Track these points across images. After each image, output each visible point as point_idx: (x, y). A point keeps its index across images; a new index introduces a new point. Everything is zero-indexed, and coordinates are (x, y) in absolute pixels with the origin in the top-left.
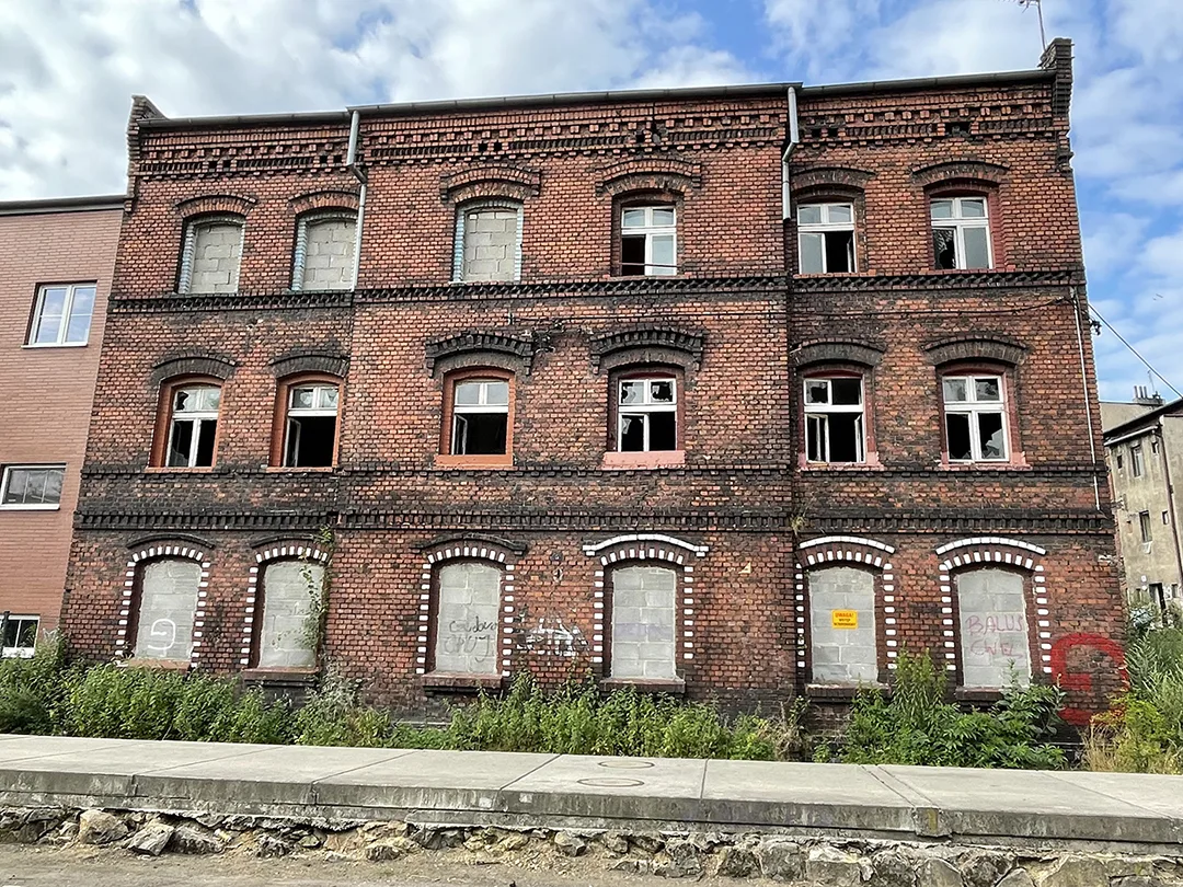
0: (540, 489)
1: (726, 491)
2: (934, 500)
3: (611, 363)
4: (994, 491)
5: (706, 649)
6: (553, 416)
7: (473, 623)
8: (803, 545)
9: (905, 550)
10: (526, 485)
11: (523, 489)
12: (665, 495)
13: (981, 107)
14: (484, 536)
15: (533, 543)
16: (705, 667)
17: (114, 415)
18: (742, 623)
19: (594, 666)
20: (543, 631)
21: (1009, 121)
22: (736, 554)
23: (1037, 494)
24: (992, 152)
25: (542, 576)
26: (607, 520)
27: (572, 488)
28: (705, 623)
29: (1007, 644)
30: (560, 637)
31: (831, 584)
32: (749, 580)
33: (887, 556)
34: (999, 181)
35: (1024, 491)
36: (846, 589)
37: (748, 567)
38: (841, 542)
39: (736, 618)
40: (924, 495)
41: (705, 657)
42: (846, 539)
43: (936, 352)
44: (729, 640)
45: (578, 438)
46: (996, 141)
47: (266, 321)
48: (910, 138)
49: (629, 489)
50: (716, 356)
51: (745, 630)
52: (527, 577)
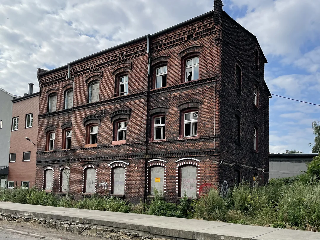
0: (102, 151)
1: (134, 149)
2: (177, 148)
3: (114, 119)
4: (190, 145)
5: (129, 187)
6: (104, 133)
7: (92, 182)
8: (148, 162)
9: (169, 162)
10: (99, 150)
11: (99, 151)
12: (122, 151)
13: (196, 28)
14: (92, 163)
15: (100, 163)
16: (128, 192)
17: (40, 141)
18: (135, 181)
19: (109, 191)
20: (101, 183)
21: (204, 30)
22: (135, 164)
23: (200, 145)
24: (199, 42)
25: (101, 171)
26: (112, 158)
27: (107, 150)
28: (128, 181)
29: (192, 186)
30: (104, 185)
31: (155, 171)
32: (137, 171)
33: (165, 164)
34: (200, 51)
35: (197, 144)
36: (158, 172)
37: (137, 168)
38: (156, 160)
39: (134, 180)
40: (174, 147)
41: (128, 189)
42: (157, 160)
43: (180, 107)
44: (132, 185)
45: (108, 138)
46: (200, 38)
47: (61, 117)
48: (178, 43)
49: (116, 150)
50: (133, 115)
51: (136, 183)
52: (99, 171)
